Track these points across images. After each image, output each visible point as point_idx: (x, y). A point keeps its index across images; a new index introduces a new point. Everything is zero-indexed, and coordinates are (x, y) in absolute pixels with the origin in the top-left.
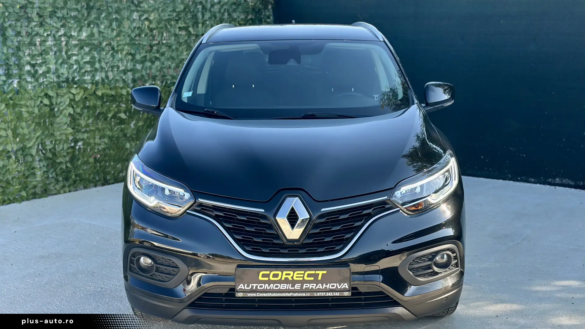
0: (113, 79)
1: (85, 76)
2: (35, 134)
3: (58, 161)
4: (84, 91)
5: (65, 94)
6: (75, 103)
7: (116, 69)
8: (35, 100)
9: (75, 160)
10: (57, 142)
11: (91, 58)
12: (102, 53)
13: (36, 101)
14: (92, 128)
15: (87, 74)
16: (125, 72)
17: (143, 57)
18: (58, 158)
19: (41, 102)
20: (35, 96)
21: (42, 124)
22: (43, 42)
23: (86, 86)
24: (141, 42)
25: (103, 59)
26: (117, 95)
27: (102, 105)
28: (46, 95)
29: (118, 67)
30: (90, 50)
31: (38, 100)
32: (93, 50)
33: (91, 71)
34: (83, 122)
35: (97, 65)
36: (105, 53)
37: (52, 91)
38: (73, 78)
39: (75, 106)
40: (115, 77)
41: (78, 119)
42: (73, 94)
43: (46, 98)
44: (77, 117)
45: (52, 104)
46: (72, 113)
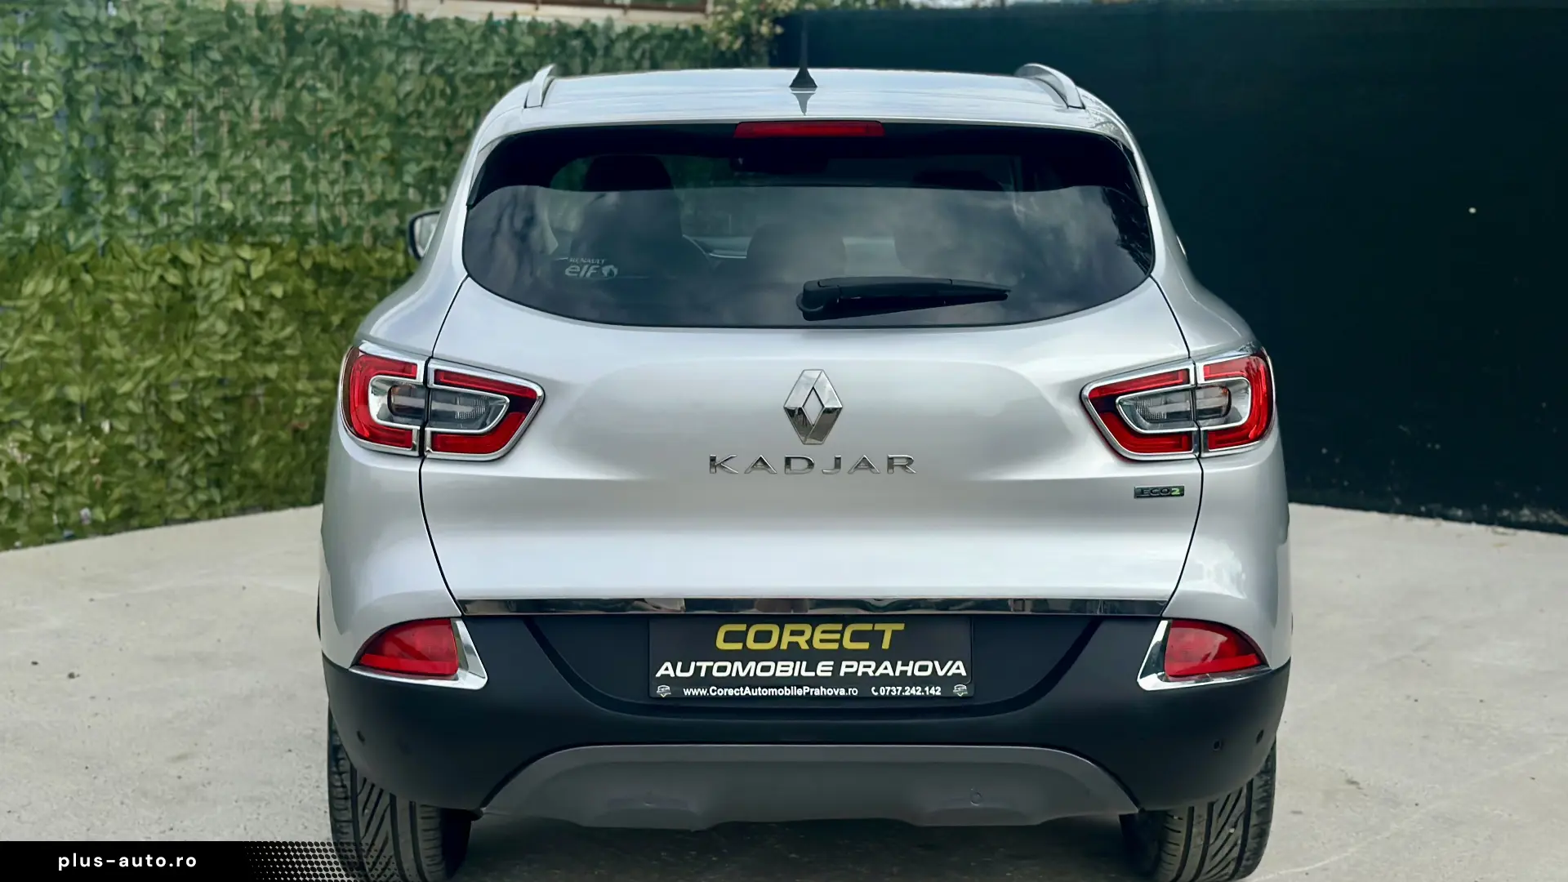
0: (349, 225)
1: (277, 215)
2: (143, 360)
3: (200, 434)
4: (273, 252)
5: (224, 260)
6: (248, 284)
7: (355, 200)
8: (145, 272)
9: (244, 433)
10: (200, 386)
11: (294, 169)
12: (321, 156)
13: (148, 276)
14: (289, 352)
15: (282, 207)
16: (379, 207)
17: (425, 170)
18: (200, 427)
19: (162, 278)
20: (145, 260)
21: (162, 337)
22: (174, 123)
23: (277, 239)
24: (422, 133)
25: (325, 173)
26: (357, 268)
27: (315, 292)
28: (175, 261)
29: (361, 194)
30: (292, 148)
31: (153, 271)
32: (299, 147)
33: (294, 203)
34: (267, 336)
35: (309, 186)
36: (327, 156)
37: (190, 248)
38: (247, 221)
39: (248, 293)
40: (353, 219)
41: (257, 328)
42: (244, 260)
43: (175, 267)
44: (256, 321)
45: (190, 286)
46: (241, 307)
